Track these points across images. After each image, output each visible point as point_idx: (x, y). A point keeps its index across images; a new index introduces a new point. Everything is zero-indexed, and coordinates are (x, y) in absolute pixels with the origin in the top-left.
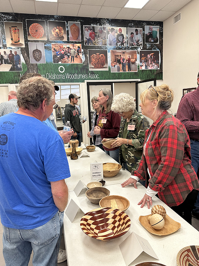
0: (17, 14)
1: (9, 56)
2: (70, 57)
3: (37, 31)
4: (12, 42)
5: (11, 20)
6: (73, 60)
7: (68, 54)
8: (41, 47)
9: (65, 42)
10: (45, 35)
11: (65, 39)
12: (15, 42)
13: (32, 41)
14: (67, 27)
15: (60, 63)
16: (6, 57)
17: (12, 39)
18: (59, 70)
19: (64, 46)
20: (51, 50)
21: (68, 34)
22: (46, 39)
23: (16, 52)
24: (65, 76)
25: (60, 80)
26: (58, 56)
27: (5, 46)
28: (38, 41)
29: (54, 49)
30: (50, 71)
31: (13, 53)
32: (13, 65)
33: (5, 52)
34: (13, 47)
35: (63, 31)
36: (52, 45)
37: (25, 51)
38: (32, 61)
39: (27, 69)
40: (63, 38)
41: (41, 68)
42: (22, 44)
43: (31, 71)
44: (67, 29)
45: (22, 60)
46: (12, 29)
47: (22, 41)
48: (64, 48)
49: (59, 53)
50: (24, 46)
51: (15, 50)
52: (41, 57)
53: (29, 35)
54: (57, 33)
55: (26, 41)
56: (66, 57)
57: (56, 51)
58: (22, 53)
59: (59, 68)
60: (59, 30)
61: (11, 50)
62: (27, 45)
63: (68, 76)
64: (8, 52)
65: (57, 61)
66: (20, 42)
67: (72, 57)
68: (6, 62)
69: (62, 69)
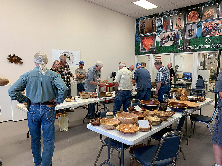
0: (182, 8)
1: (173, 36)
2: (218, 30)
3: (193, 16)
4: (176, 27)
5: (178, 13)
6: (220, 33)
7: (216, 29)
8: (194, 27)
9: (214, 20)
10: (199, 17)
11: (215, 17)
12: (178, 27)
13: (189, 24)
14: (218, 7)
15: (208, 36)
16: (171, 37)
17: (176, 25)
18: (206, 42)
19: (213, 23)
20: (202, 27)
21: (218, 13)
22: (199, 20)
23: (177, 33)
24: (210, 46)
25: (205, 49)
26: (207, 31)
27: (171, 30)
28: (193, 23)
29: (205, 27)
30: (198, 43)
31: (176, 34)
32: (175, 41)
33: (171, 34)
34: (176, 30)
35: (214, 12)
36: (203, 24)
37: (183, 31)
38: (187, 37)
39: (182, 43)
40: (213, 16)
41: (192, 41)
42: (182, 27)
43: (185, 44)
44: (217, 9)
45: (181, 37)
46: (177, 19)
47: (182, 25)
48: (213, 24)
49: (207, 29)
50: (183, 28)
51: (177, 31)
52: (193, 34)
53: (187, 20)
54: (209, 14)
55: (185, 24)
56: (213, 31)
57: (206, 28)
58: (181, 33)
59: (206, 40)
60: (211, 12)
61: (175, 32)
62: (185, 27)
63: (213, 46)
64: (173, 34)
65: (206, 35)
66: (181, 26)
67: (219, 30)
68: (171, 40)
69: (208, 41)
